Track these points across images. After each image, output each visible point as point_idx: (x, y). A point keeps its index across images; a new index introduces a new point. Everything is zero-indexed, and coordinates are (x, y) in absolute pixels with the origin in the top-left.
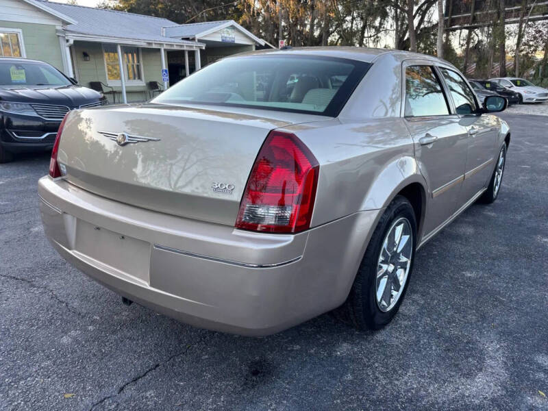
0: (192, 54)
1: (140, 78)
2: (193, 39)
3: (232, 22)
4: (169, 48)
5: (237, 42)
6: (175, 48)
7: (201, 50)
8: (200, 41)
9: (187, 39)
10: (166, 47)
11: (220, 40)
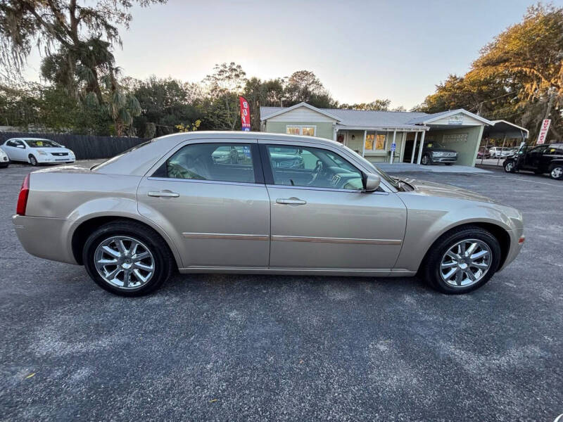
0: (420, 134)
1: (384, 148)
2: (422, 125)
3: (462, 110)
4: (408, 131)
5: (464, 124)
6: (412, 131)
7: (426, 132)
8: (427, 125)
9: (418, 125)
10: (396, 130)
11: (447, 124)
